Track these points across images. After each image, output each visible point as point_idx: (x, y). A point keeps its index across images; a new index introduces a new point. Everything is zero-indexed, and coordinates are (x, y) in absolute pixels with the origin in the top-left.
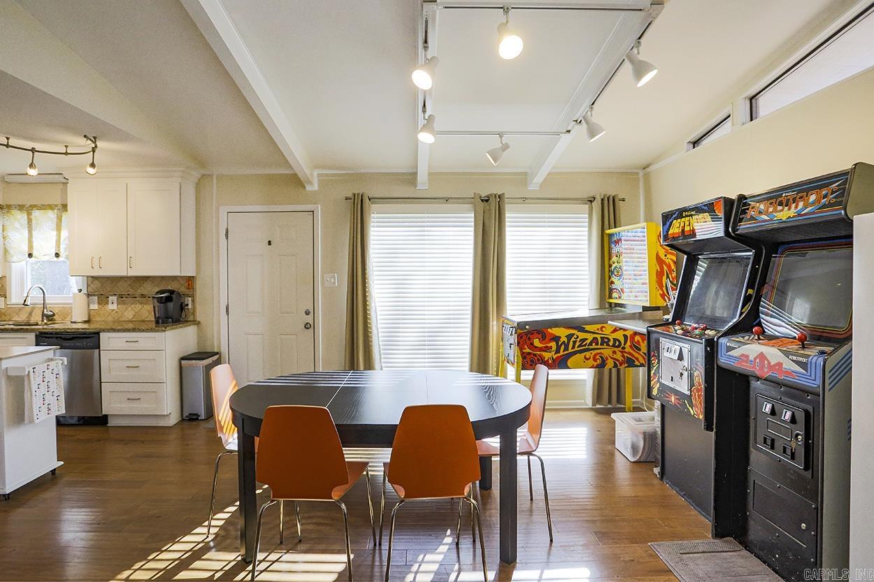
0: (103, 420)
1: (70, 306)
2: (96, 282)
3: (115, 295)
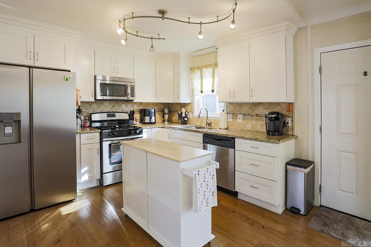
0: (236, 194)
1: (219, 119)
2: (231, 106)
3: (241, 114)
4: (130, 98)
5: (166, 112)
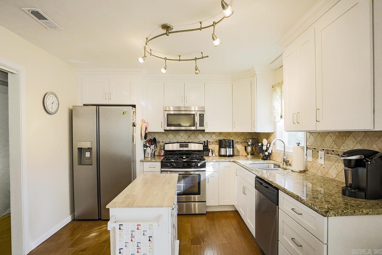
2: (312, 137)
3: (323, 150)
4: (199, 128)
5: (249, 143)
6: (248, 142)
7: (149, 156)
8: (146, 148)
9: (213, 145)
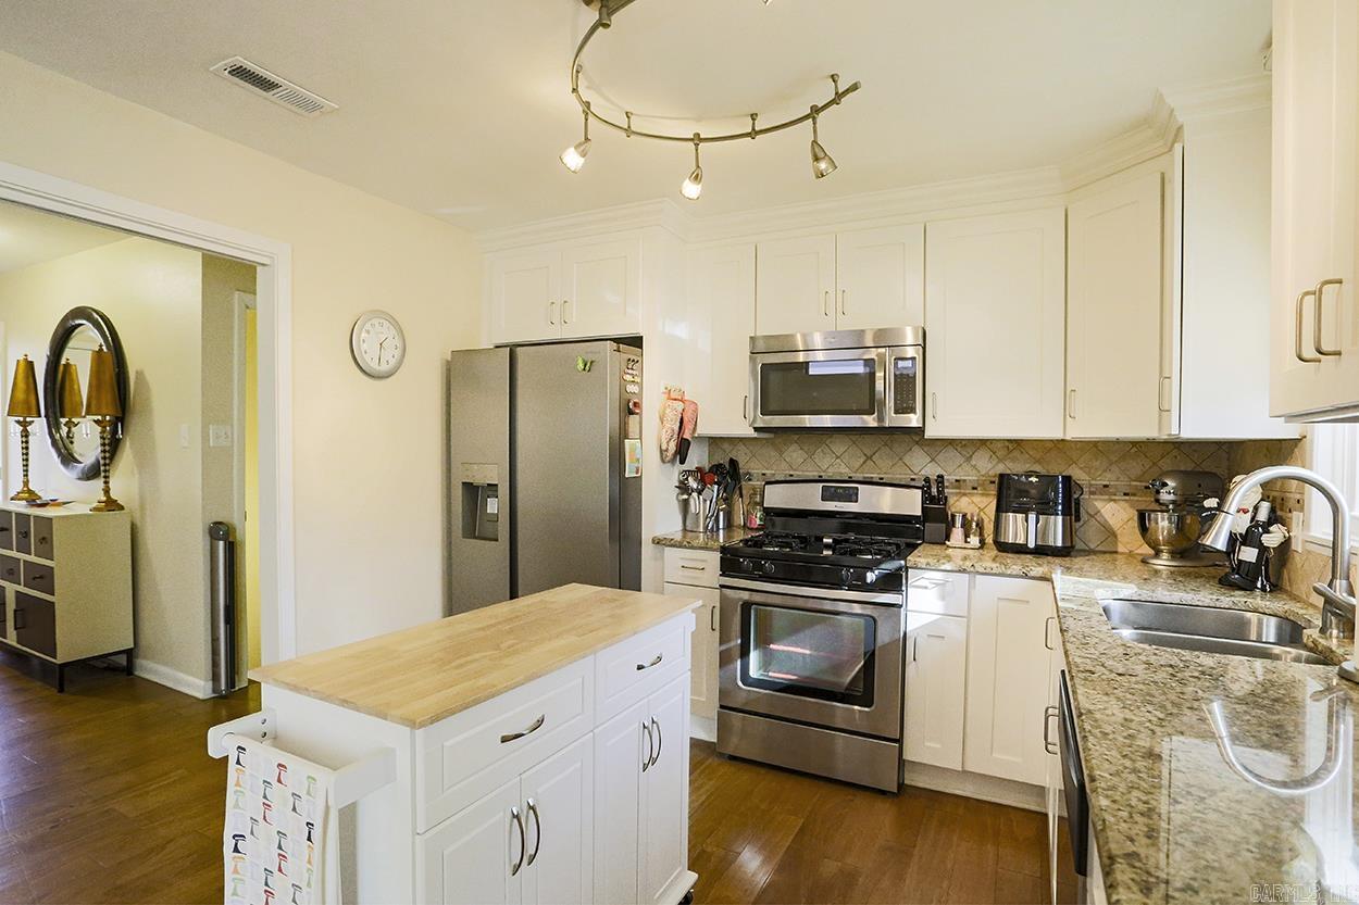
4: (893, 419)
5: (1165, 497)
6: (1158, 492)
7: (698, 526)
8: (685, 497)
9: (977, 499)
